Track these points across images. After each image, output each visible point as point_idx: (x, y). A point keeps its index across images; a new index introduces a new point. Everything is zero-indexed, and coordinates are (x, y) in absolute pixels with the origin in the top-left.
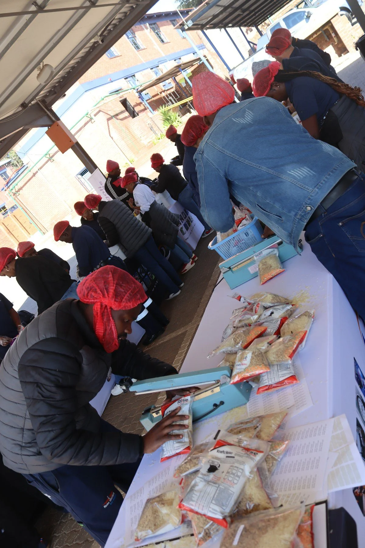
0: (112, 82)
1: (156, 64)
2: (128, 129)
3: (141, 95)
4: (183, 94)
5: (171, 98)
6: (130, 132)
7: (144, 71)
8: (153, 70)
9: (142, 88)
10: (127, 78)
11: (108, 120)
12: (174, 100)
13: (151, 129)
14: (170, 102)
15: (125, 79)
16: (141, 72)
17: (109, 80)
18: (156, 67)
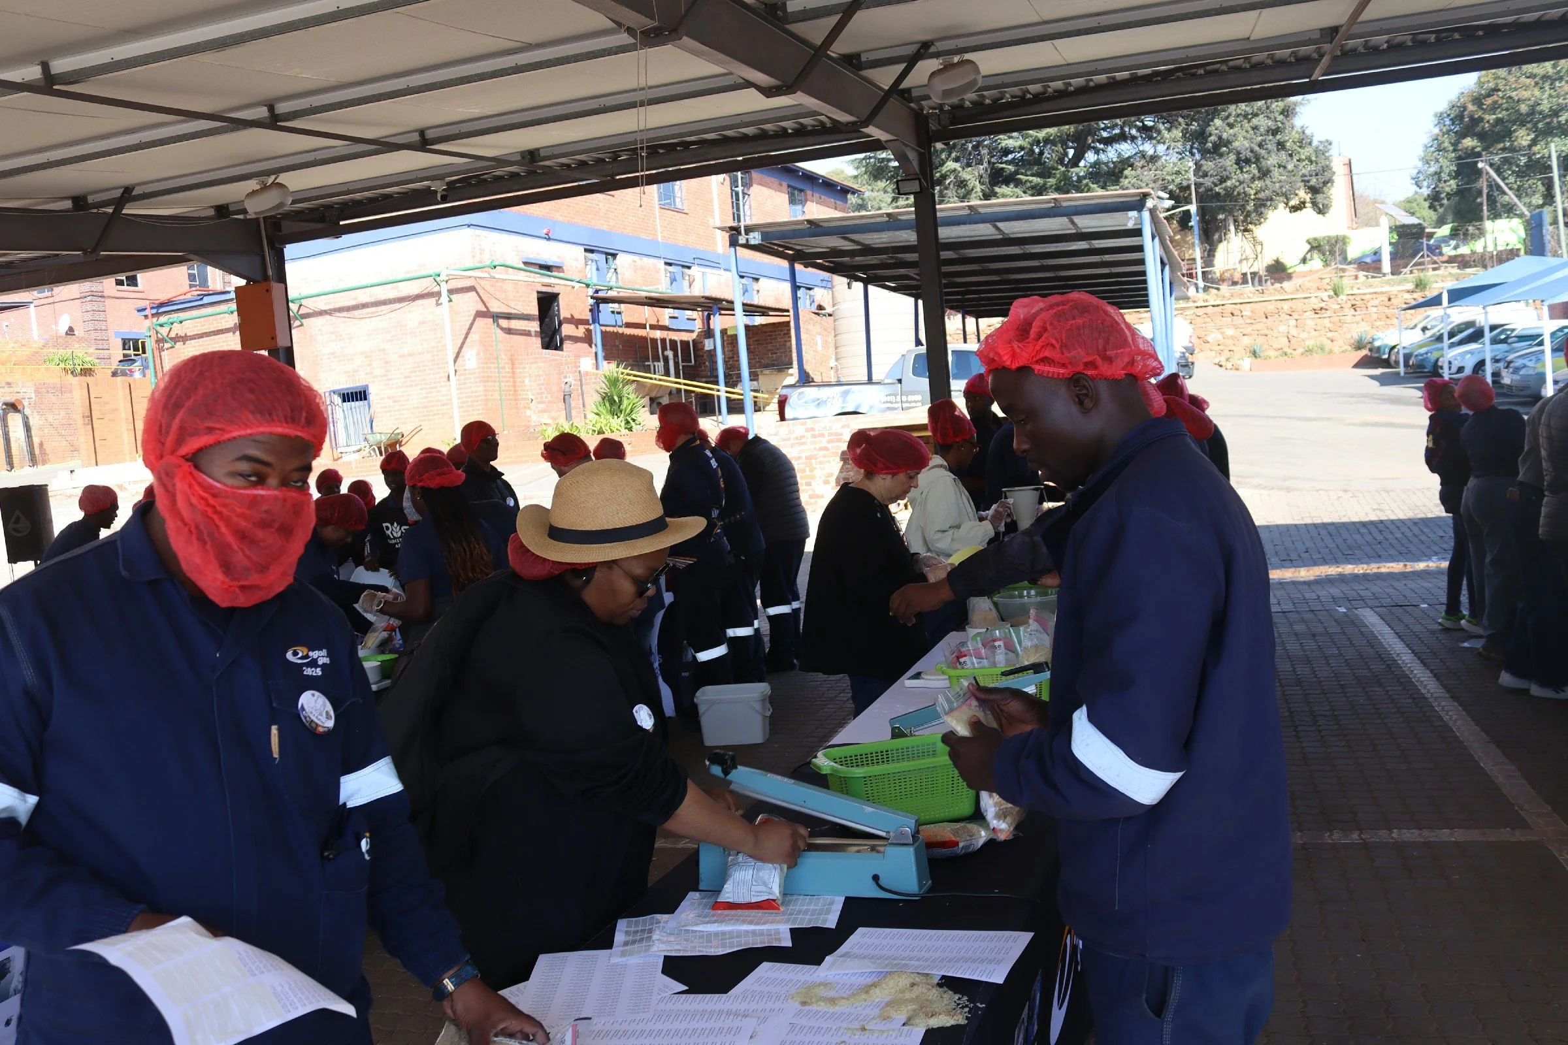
0: (549, 239)
1: (688, 259)
2: (513, 364)
3: (598, 307)
4: (707, 363)
5: (670, 354)
6: (513, 373)
7: (645, 259)
8: (670, 268)
9: (612, 294)
10: (592, 251)
11: (479, 314)
12: (676, 364)
13: (566, 398)
14: (661, 364)
15: (586, 250)
16: (636, 258)
17: (545, 231)
18: (683, 266)
